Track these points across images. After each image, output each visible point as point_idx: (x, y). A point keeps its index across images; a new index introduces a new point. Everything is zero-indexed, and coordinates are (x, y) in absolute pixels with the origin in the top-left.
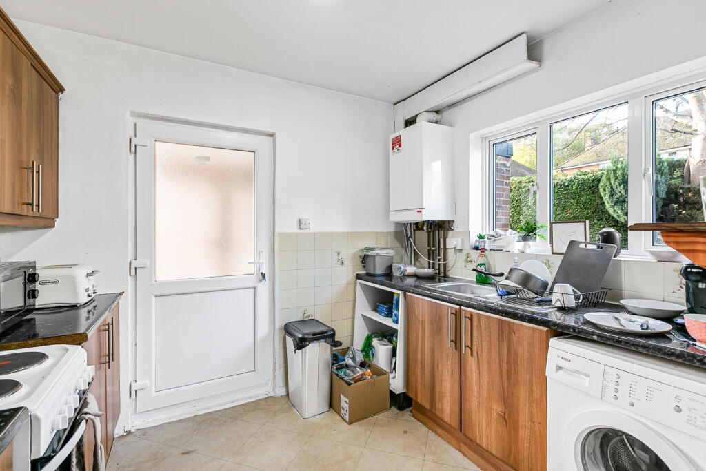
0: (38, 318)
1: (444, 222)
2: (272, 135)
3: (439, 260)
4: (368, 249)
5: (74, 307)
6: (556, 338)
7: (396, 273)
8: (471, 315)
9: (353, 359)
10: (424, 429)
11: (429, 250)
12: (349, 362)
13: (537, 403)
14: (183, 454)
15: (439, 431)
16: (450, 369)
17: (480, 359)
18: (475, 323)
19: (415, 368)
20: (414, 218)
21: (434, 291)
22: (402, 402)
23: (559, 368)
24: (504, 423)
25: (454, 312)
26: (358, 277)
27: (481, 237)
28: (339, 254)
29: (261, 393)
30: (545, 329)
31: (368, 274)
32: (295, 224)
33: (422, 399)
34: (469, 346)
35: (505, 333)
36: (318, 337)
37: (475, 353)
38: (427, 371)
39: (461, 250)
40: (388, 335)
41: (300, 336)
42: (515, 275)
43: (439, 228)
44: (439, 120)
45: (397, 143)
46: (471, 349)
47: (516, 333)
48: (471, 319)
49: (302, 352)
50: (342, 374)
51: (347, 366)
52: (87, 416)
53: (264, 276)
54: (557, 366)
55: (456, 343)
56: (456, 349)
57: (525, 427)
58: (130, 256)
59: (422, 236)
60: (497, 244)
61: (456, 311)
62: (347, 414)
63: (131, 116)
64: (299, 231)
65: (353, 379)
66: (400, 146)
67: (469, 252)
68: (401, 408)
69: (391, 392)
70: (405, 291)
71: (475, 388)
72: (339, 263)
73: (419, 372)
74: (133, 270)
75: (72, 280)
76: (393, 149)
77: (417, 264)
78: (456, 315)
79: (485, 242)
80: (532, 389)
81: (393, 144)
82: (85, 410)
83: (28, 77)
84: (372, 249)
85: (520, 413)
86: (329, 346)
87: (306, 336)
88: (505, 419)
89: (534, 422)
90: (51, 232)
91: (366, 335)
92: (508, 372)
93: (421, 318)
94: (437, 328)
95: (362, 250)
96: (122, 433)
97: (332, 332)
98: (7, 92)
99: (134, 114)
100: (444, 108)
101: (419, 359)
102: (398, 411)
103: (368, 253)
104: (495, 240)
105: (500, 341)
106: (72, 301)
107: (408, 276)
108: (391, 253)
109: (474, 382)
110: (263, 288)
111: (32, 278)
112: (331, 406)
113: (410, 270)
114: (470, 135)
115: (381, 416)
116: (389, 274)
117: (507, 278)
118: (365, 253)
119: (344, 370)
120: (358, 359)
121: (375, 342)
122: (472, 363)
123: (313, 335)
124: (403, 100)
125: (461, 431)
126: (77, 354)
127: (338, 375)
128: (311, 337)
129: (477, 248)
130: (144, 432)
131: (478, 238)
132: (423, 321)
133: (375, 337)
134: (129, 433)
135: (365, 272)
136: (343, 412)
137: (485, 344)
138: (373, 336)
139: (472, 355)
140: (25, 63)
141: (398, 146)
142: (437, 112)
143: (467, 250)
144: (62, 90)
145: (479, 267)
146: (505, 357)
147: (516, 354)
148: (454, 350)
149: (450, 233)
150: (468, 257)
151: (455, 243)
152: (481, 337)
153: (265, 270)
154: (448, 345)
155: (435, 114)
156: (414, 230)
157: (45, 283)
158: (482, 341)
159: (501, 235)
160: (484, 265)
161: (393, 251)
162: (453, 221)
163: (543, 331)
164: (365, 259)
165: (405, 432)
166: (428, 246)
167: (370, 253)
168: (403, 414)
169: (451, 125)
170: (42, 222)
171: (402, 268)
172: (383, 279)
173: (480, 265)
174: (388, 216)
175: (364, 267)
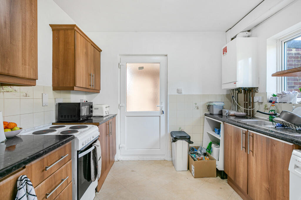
0: (94, 119)
1: (252, 88)
2: (166, 56)
3: (250, 108)
4: (210, 102)
5: (102, 117)
6: (298, 150)
7: (224, 114)
8: (253, 135)
9: (201, 151)
10: (232, 190)
11: (244, 103)
12: (199, 152)
13: (286, 186)
14: (132, 171)
15: (239, 192)
16: (243, 162)
17: (257, 158)
18: (255, 139)
19: (227, 159)
20: (232, 86)
21: (239, 123)
22: (222, 175)
23: (296, 167)
24: (269, 194)
25: (245, 133)
26: (206, 115)
27: (274, 95)
28: (196, 104)
29: (162, 158)
30: (292, 144)
31: (211, 114)
32: (176, 91)
33: (230, 175)
34: (252, 150)
35: (270, 145)
36: (182, 138)
37: (254, 155)
38: (233, 161)
39: (262, 103)
40: (217, 142)
41: (175, 137)
42: (284, 115)
43: (249, 92)
44: (250, 35)
45: (225, 50)
46: (253, 152)
47: (276, 146)
48: (253, 137)
49: (175, 143)
50: (193, 156)
51: (197, 154)
52: (95, 145)
53: (163, 112)
54: (295, 165)
55: (245, 148)
56: (246, 151)
57: (280, 198)
58: (119, 102)
59: (242, 96)
60: (283, 100)
61: (246, 132)
62: (194, 174)
63: (119, 56)
64: (178, 94)
65: (197, 159)
66: (226, 52)
67: (266, 104)
68: (222, 178)
69: (217, 169)
70: (224, 122)
71: (254, 173)
72: (196, 108)
73: (229, 161)
74: (120, 107)
75: (102, 108)
76: (223, 54)
77: (239, 110)
78: (246, 134)
79: (276, 98)
80: (284, 178)
81: (223, 51)
82: (95, 143)
83: (91, 49)
84: (212, 102)
85: (277, 190)
86: (187, 143)
87: (177, 137)
88: (269, 191)
89: (285, 197)
90: (99, 94)
91: (210, 142)
92: (271, 167)
93: (230, 135)
94: (238, 140)
95: (208, 103)
96: (117, 160)
97: (189, 137)
98: (84, 53)
99: (120, 55)
100: (252, 28)
101: (229, 155)
102: (220, 179)
103: (210, 104)
104: (282, 97)
105: (267, 149)
106: (102, 115)
107: (231, 115)
108: (222, 104)
109: (254, 170)
110: (163, 117)
111: (91, 107)
112: (188, 169)
113: (232, 113)
114: (267, 39)
115: (211, 179)
116: (221, 114)
117: (279, 117)
118: (208, 104)
119: (195, 154)
120: (202, 151)
121: (213, 145)
122: (253, 160)
123: (180, 137)
124: (230, 29)
125: (248, 194)
126: (96, 128)
127: (191, 157)
128: (179, 137)
129: (271, 102)
130: (123, 161)
131: (272, 96)
132: (231, 137)
133: (214, 143)
134: (119, 161)
135: (209, 113)
136: (192, 172)
137: (259, 150)
138: (213, 143)
139: (253, 155)
140: (89, 45)
141: (225, 52)
142: (249, 31)
143: (266, 102)
144: (101, 51)
145: (271, 112)
146: (270, 159)
147: (276, 157)
148: (245, 152)
149: (256, 94)
150: (266, 107)
151: (258, 99)
152: (258, 146)
153: (164, 110)
154: (242, 150)
155: (247, 32)
156: (237, 93)
157: (95, 109)
158: (258, 149)
159: (286, 94)
160: (274, 110)
161: (223, 103)
162: (258, 88)
163: (290, 145)
164: (209, 107)
165: (221, 188)
166: (244, 101)
167: (211, 104)
168: (223, 181)
169: (256, 36)
170: (96, 91)
171: (227, 111)
172: (217, 116)
173: (272, 111)
174: (221, 87)
175: (209, 110)
